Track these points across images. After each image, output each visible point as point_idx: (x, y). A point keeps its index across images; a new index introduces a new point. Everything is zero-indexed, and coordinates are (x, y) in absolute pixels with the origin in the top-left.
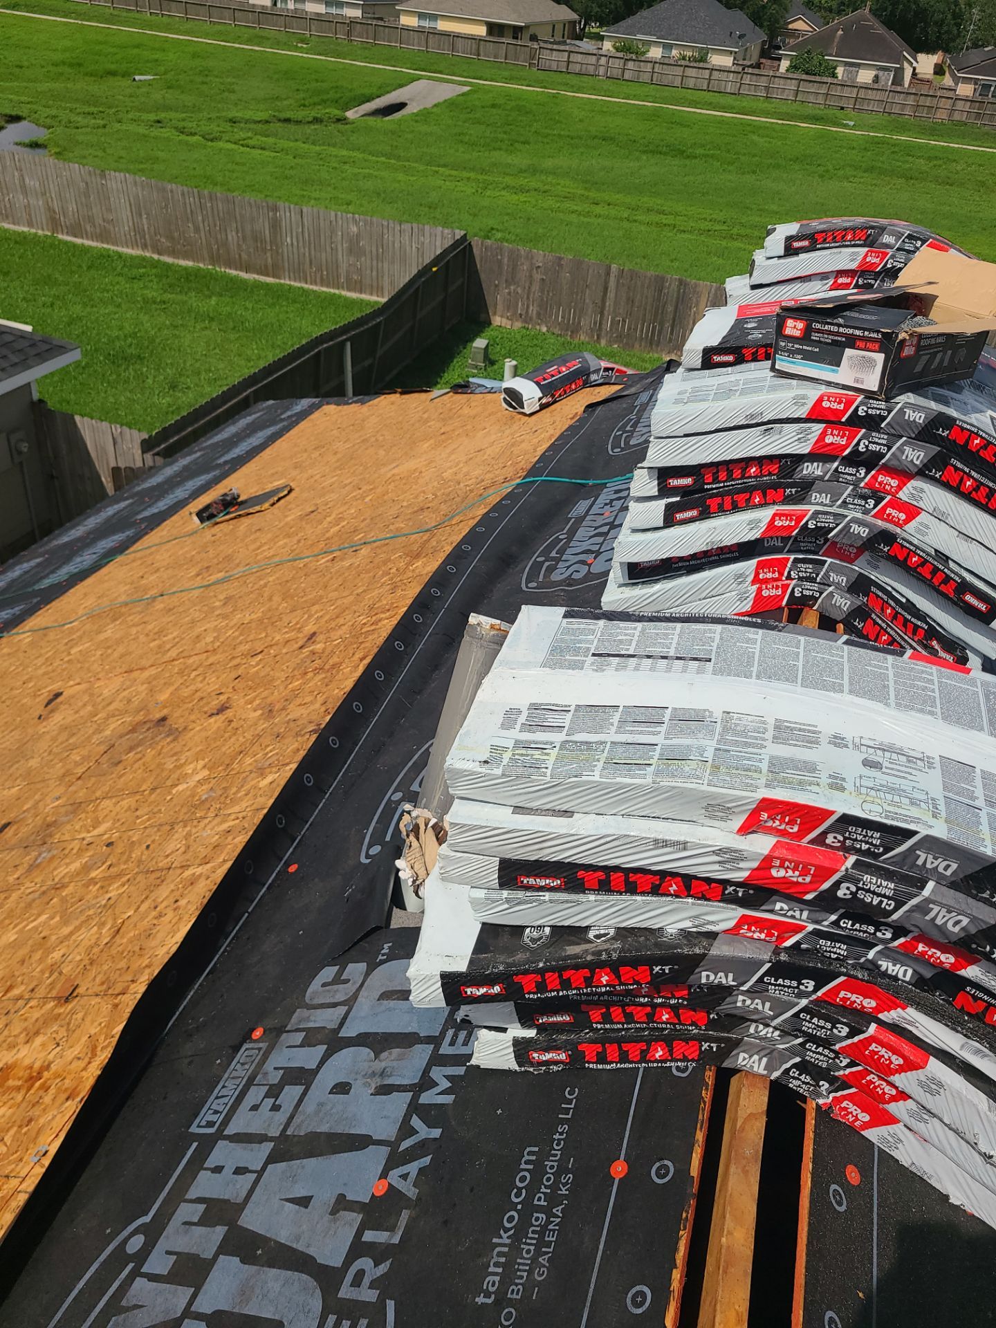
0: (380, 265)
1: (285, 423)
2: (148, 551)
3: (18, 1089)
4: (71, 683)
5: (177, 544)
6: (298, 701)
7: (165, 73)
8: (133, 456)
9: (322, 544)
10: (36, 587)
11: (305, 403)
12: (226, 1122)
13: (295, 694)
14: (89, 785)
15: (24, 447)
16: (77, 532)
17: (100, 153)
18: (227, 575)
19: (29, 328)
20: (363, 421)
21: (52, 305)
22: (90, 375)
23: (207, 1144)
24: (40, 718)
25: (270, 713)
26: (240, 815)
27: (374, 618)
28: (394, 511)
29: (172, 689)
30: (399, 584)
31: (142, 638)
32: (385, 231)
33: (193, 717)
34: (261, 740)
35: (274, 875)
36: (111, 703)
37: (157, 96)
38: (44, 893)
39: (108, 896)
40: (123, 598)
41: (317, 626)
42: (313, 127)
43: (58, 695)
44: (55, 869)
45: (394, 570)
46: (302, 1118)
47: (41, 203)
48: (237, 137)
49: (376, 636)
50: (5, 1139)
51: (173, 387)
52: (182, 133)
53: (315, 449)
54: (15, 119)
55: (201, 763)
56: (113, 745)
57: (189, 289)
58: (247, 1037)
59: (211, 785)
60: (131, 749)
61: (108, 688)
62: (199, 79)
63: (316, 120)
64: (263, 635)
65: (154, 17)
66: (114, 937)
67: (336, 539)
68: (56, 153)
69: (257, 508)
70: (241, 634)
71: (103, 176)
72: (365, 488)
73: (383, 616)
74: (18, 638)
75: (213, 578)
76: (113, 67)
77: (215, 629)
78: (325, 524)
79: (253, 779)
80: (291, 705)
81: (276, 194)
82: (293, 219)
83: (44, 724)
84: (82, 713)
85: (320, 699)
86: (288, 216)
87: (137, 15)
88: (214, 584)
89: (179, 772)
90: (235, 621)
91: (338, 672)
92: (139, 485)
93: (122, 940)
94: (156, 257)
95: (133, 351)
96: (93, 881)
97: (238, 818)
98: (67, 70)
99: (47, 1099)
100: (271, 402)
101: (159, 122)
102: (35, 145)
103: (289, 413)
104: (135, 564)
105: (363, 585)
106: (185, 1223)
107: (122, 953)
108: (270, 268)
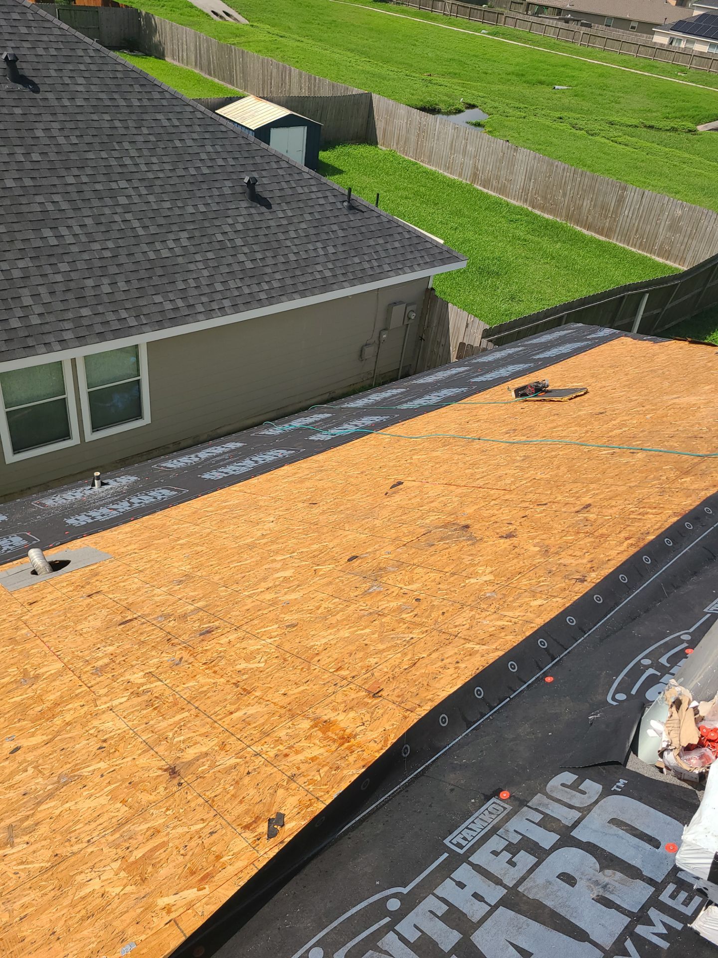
0: (690, 242)
1: (589, 342)
2: (474, 406)
3: (334, 741)
4: (410, 478)
5: (496, 407)
6: (570, 552)
7: (576, 86)
8: (475, 339)
9: (605, 440)
10: (398, 407)
11: (607, 331)
12: (472, 850)
13: (568, 546)
14: (410, 553)
15: (413, 316)
16: (430, 379)
17: (516, 135)
18: (528, 439)
19: (442, 242)
20: (654, 356)
21: (456, 228)
22: (464, 279)
23: (456, 861)
24: (386, 494)
25: (546, 552)
26: (513, 620)
27: (642, 510)
28: (670, 431)
29: (476, 507)
30: (667, 490)
31: (461, 465)
32: (703, 217)
33: (487, 533)
34: (536, 570)
35: (534, 679)
36: (432, 502)
37: (566, 101)
38: (371, 613)
39: (411, 636)
40: (452, 433)
41: (593, 500)
42: (668, 134)
43: (400, 483)
44: (380, 600)
45: (664, 478)
46: (532, 884)
47: (471, 162)
48: (611, 135)
49: (641, 524)
50: (321, 771)
51: (512, 298)
52: (573, 127)
53: (610, 367)
54: (471, 106)
55: (489, 569)
56: (430, 532)
57: (545, 234)
58: (496, 793)
59: (494, 588)
60: (442, 539)
61: (433, 491)
62: (598, 92)
63: (674, 129)
64: (549, 492)
65: (582, 47)
66: (411, 667)
67: (618, 439)
68: (489, 132)
69: (559, 398)
70: (531, 486)
71: (516, 150)
72: (647, 407)
73: (649, 510)
74: (381, 437)
75: (517, 439)
76: (543, 78)
77: (513, 476)
78: (610, 425)
79: (526, 597)
80: (564, 553)
81: (625, 178)
82: (635, 197)
83: (388, 499)
84: (413, 501)
85: (588, 557)
86: (632, 195)
87: (572, 45)
88: (517, 443)
89: (472, 569)
90: (529, 475)
91: (605, 541)
92: (475, 359)
93: (417, 672)
94: (530, 209)
95: (495, 268)
96: (402, 620)
97: (511, 622)
98: (514, 78)
99: (351, 759)
100: (581, 325)
101: (561, 118)
102: (478, 125)
103: (593, 336)
104: (463, 412)
105: (636, 482)
106: (431, 912)
107: (415, 681)
108: (605, 230)
